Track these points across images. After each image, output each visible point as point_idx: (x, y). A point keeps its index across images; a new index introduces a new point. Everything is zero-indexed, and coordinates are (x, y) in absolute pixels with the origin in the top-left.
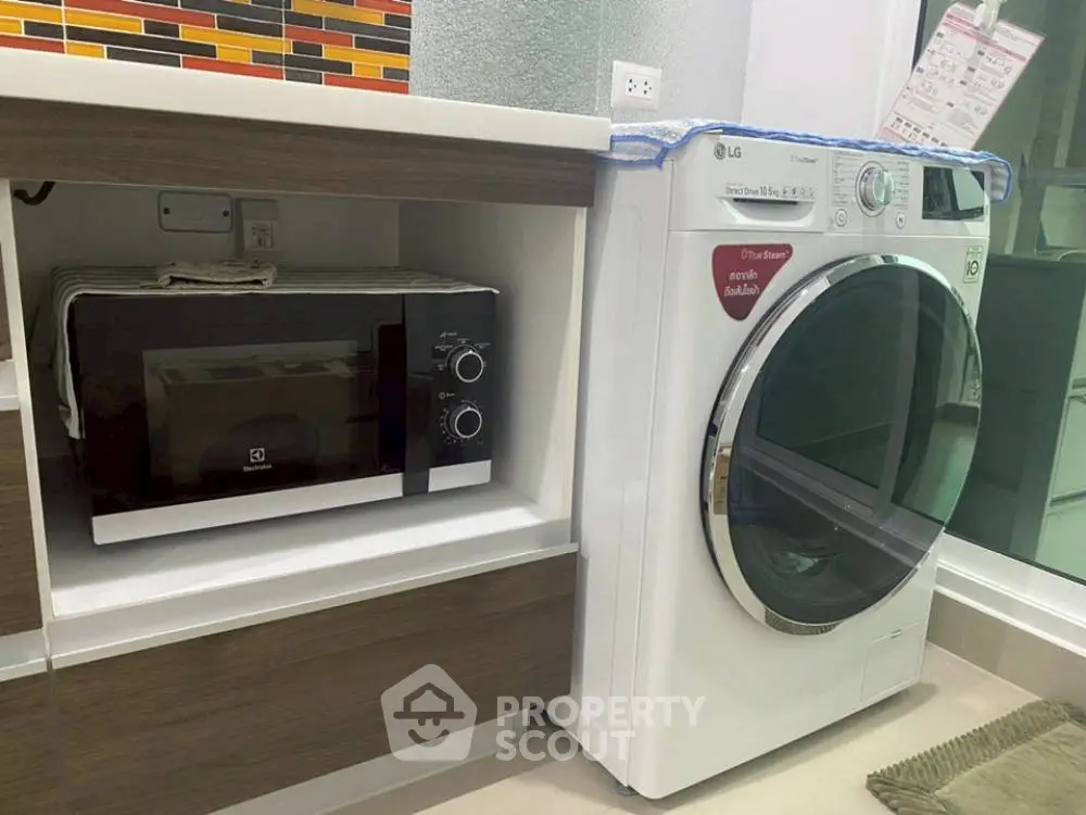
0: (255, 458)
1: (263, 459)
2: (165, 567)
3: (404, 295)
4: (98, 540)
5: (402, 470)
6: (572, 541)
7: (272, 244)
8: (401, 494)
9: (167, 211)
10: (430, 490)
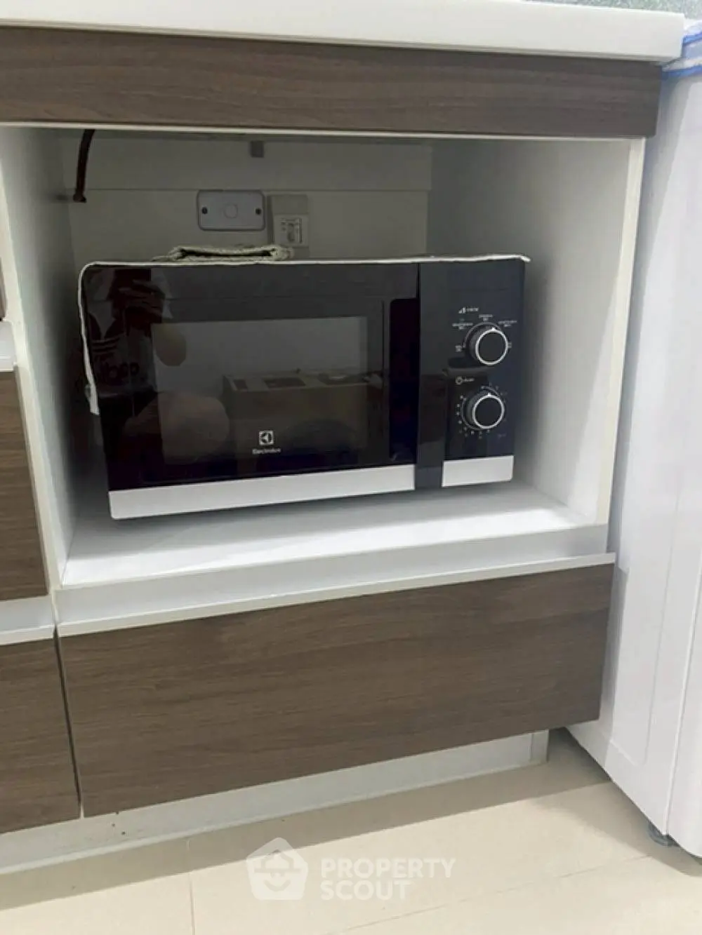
0: (264, 441)
1: (272, 442)
2: (183, 544)
3: (419, 264)
4: (116, 514)
5: (414, 462)
6: (609, 550)
7: (301, 241)
8: (411, 487)
9: (205, 211)
10: (445, 484)
